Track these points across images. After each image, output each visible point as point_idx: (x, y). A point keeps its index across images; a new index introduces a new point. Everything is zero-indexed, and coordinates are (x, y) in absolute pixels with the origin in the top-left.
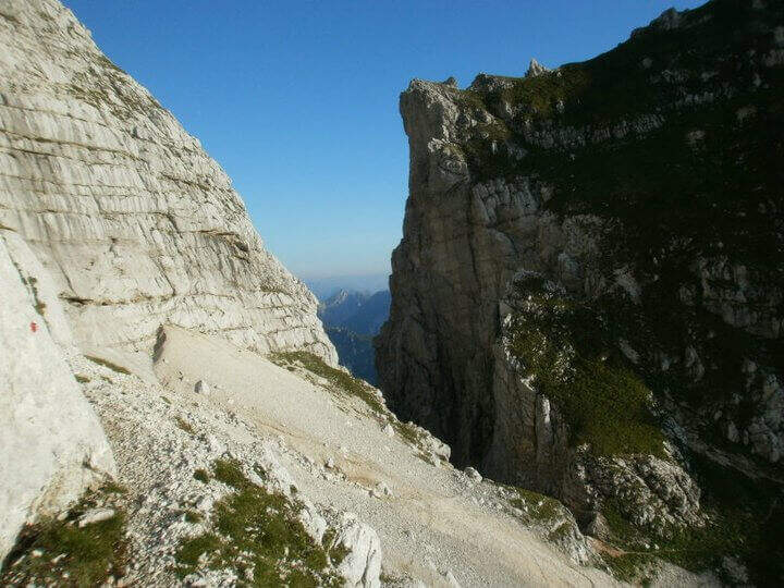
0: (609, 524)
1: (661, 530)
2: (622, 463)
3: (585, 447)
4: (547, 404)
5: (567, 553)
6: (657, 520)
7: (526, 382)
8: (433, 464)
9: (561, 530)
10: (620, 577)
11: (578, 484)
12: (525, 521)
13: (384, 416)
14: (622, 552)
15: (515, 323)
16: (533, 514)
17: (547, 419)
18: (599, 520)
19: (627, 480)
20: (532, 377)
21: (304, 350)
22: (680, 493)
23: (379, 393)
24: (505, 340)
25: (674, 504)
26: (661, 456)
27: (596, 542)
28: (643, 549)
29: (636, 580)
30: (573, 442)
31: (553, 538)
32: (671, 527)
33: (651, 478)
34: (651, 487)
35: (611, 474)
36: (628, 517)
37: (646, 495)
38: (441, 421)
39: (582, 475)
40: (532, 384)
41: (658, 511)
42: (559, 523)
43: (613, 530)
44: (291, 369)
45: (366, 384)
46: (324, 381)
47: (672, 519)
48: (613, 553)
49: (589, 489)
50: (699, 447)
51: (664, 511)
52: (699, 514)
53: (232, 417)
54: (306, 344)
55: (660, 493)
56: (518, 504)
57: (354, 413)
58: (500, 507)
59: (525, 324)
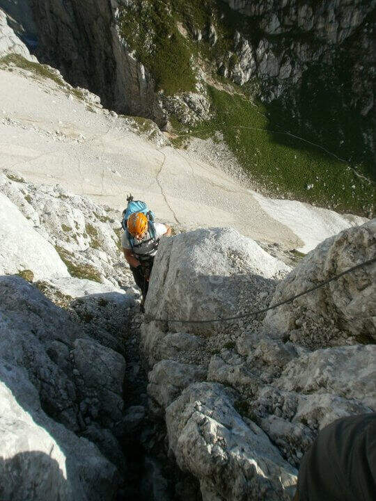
0: (172, 125)
1: (193, 124)
2: (178, 98)
3: (162, 91)
4: (143, 68)
5: (155, 143)
6: (192, 120)
7: (131, 55)
8: (95, 112)
9: (153, 134)
10: (176, 147)
11: (160, 110)
12: (138, 134)
13: (65, 88)
14: (177, 136)
15: (121, 15)
16: (141, 130)
17: (144, 77)
18: (169, 124)
19: (180, 105)
20: (134, 52)
21: (10, 52)
22: (201, 107)
23: (58, 72)
24: (117, 27)
25: (198, 112)
26: (195, 91)
27: (167, 133)
28: (185, 133)
29: (182, 147)
30: (156, 89)
31: (150, 138)
32: (197, 122)
33: (190, 103)
34: (190, 106)
35: (173, 104)
36: (180, 121)
37: (188, 110)
38: (85, 61)
39: (161, 105)
40: (134, 56)
41: (192, 116)
42: (152, 131)
43: (174, 127)
44: (11, 70)
45: (50, 68)
46: (30, 73)
47: (197, 119)
48: (174, 137)
49: (164, 111)
50: (211, 83)
51: (194, 116)
52: (208, 115)
53: (9, 120)
54: (10, 48)
55: (193, 109)
56: (134, 126)
57: (52, 92)
58: (128, 129)
59: (127, 15)
